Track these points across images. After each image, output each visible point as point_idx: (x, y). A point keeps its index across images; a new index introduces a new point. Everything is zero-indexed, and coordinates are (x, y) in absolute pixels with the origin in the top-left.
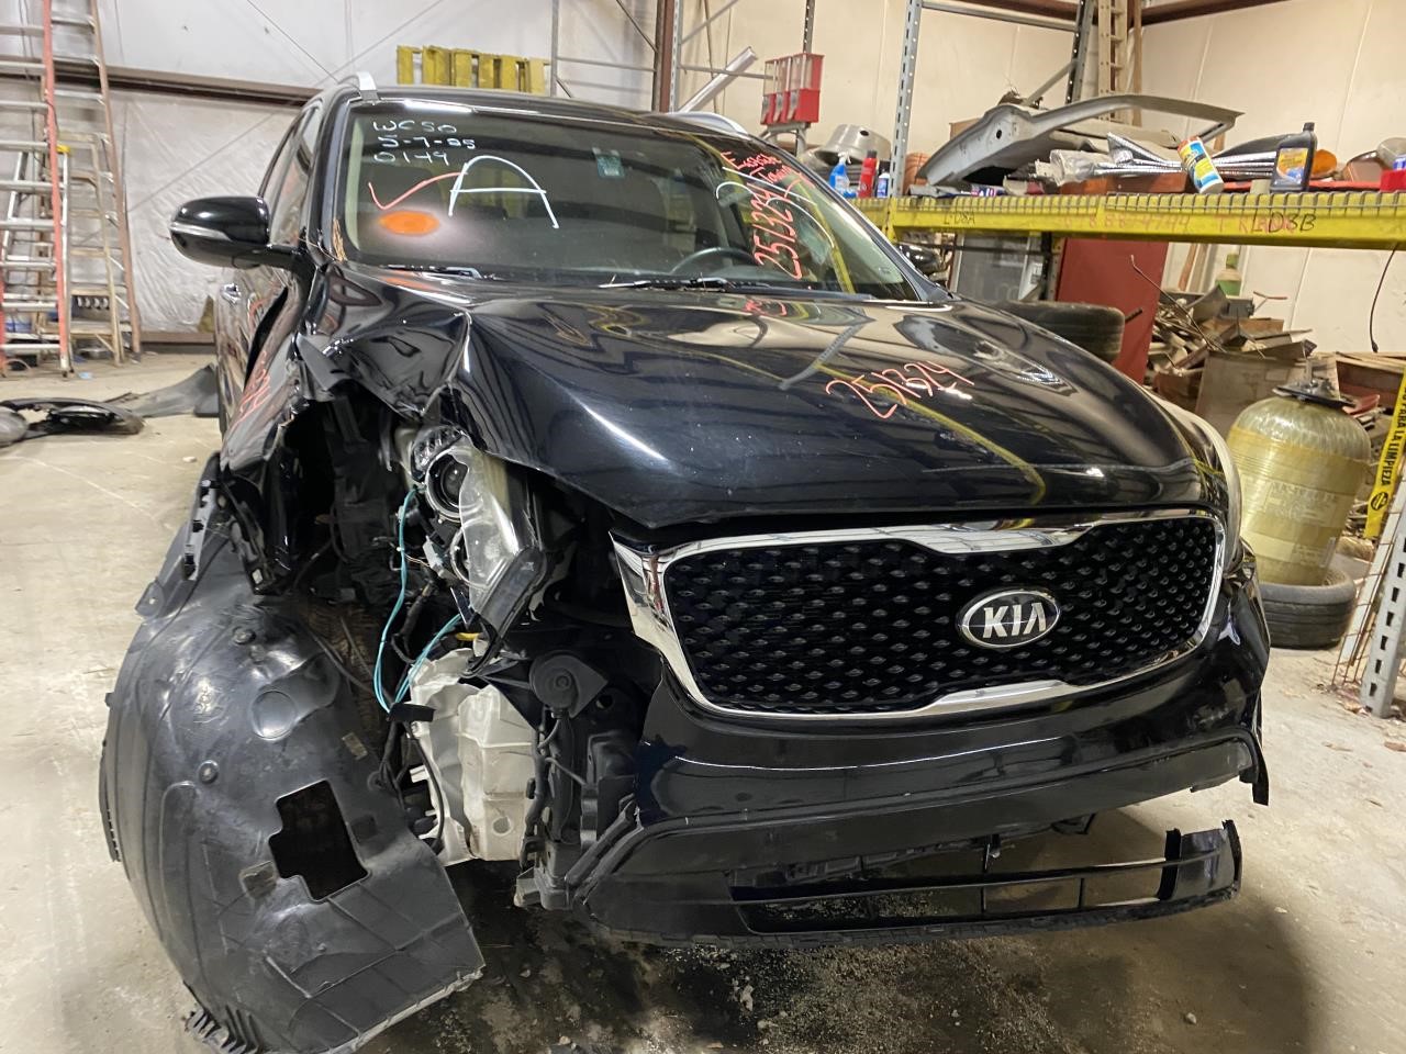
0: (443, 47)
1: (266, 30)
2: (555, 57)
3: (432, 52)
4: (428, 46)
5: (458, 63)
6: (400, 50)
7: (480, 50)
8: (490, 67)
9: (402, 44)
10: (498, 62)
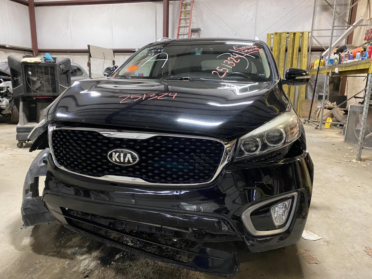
0: (279, 32)
1: (236, 35)
2: (312, 30)
3: (276, 34)
4: (275, 32)
5: (283, 36)
6: (268, 35)
7: (289, 31)
8: (292, 35)
9: (268, 33)
10: (295, 34)
